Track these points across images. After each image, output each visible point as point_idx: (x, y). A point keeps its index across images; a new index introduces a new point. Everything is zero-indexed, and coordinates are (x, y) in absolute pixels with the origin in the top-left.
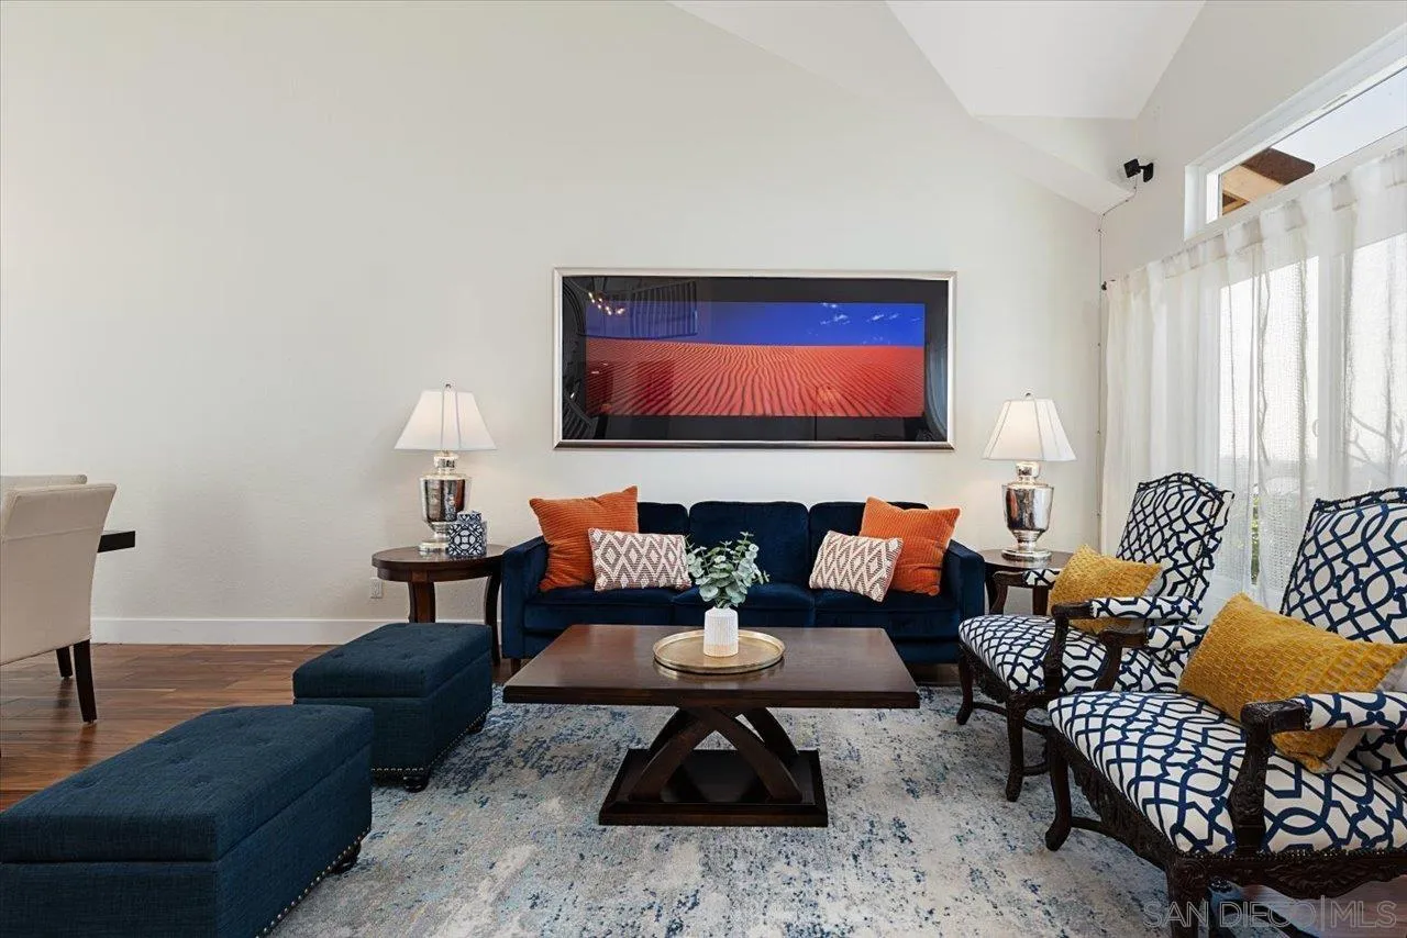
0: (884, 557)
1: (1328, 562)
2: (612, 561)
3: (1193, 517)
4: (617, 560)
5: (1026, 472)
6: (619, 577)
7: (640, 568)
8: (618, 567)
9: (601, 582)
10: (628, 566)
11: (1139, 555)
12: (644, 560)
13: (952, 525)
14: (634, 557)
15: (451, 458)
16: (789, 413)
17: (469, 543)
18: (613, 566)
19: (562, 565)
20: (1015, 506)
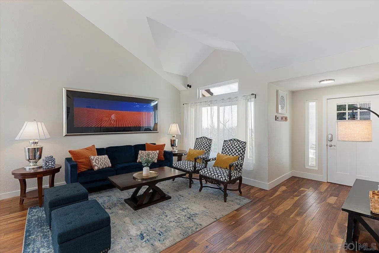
0: (156, 154)
1: (228, 148)
2: (98, 163)
3: (208, 143)
5: (174, 136)
6: (100, 166)
9: (96, 168)
10: (101, 163)
11: (200, 149)
13: (164, 147)
14: (102, 161)
15: (37, 141)
16: (127, 126)
17: (52, 164)
18: (98, 164)
19: (82, 166)
20: (172, 142)
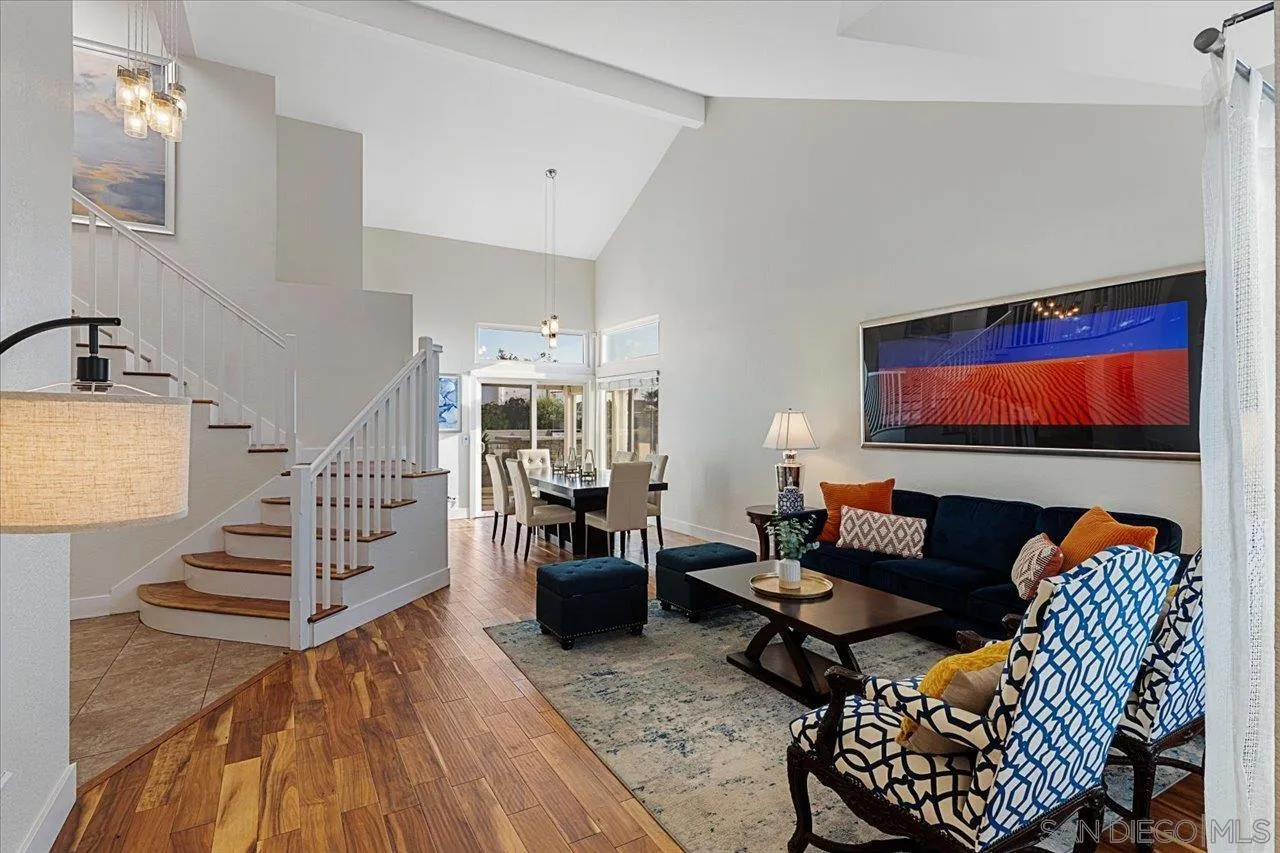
2: (850, 529)
4: (852, 529)
6: (852, 540)
7: (869, 537)
8: (852, 534)
9: (840, 542)
10: (860, 534)
12: (874, 532)
14: (866, 528)
18: (850, 533)
